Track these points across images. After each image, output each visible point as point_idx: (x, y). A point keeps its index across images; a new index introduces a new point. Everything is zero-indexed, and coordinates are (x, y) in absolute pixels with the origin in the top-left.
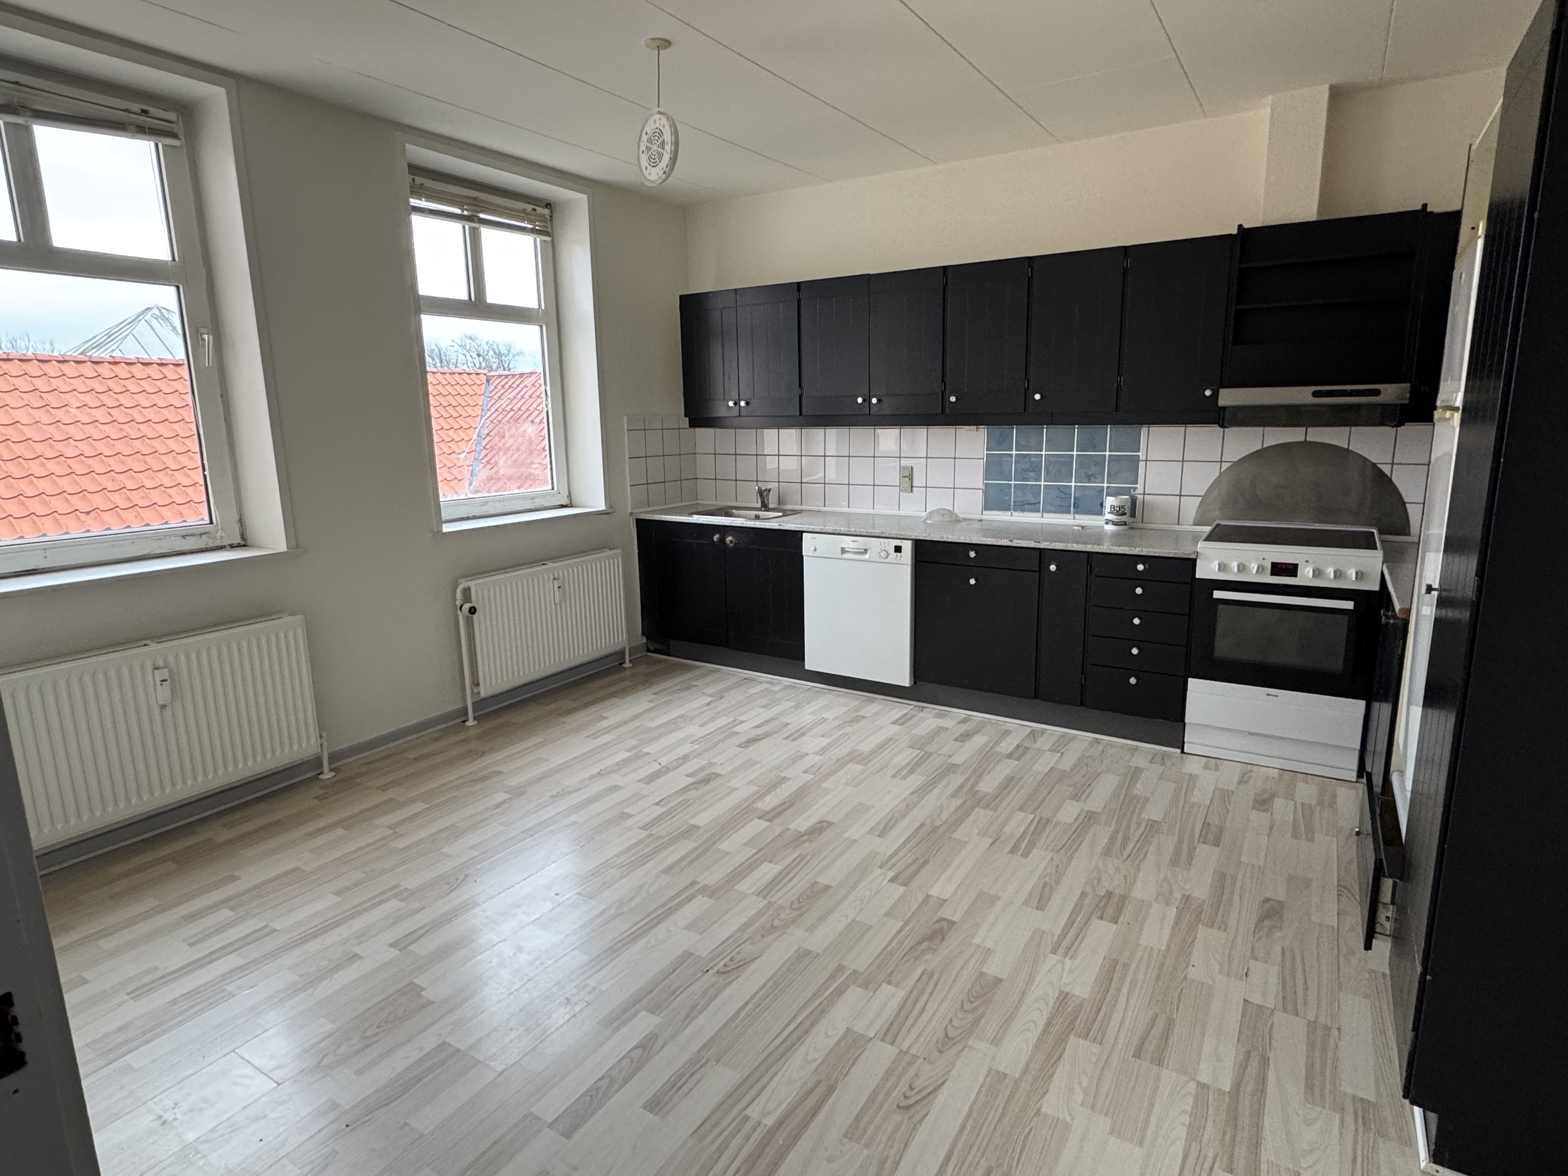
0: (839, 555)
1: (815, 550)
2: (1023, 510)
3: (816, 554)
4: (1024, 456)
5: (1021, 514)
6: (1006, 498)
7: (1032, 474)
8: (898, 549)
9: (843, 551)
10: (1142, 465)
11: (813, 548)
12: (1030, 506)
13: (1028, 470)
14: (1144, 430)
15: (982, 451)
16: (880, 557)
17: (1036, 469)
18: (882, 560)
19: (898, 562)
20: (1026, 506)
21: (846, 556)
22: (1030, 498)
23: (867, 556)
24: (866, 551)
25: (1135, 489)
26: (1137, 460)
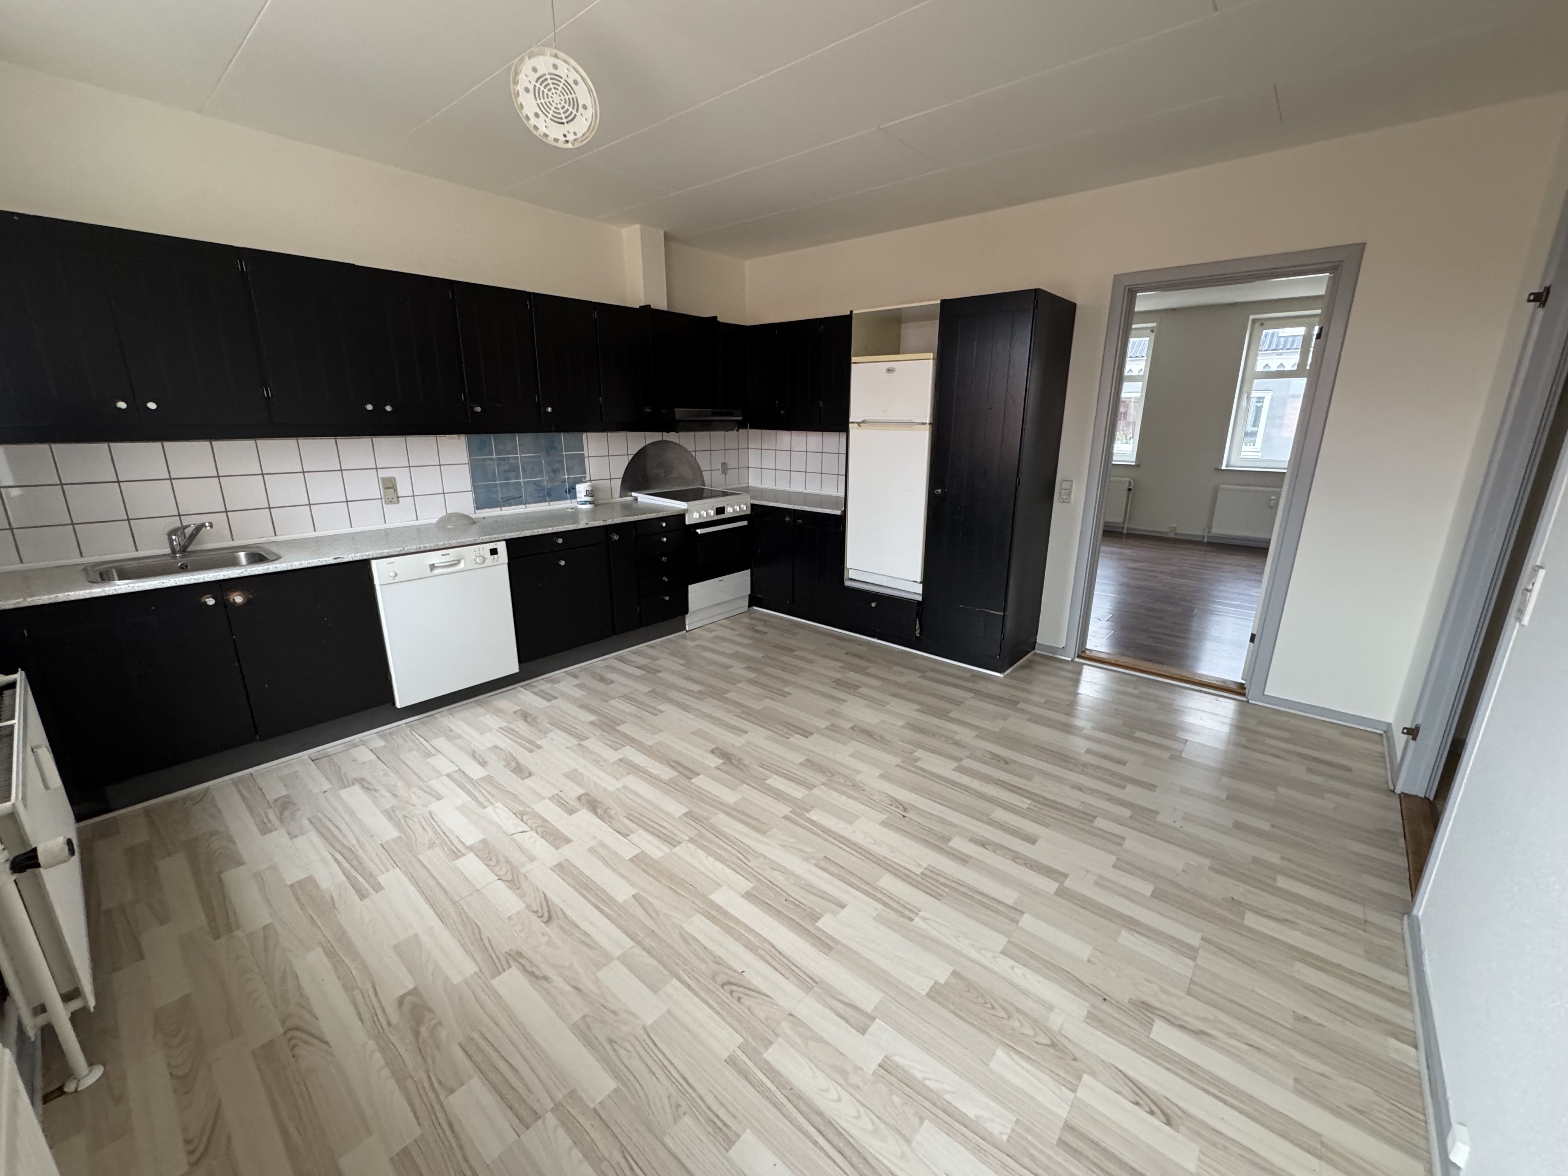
0: (428, 573)
1: (396, 575)
2: (510, 505)
3: (397, 580)
4: (504, 459)
5: (509, 508)
6: (494, 496)
7: (512, 474)
8: (494, 552)
9: (433, 567)
10: (586, 460)
11: (392, 574)
12: (517, 500)
13: (508, 471)
14: (584, 435)
15: (464, 457)
16: (477, 563)
17: (515, 469)
18: (480, 566)
19: (496, 563)
20: (512, 501)
21: (436, 572)
22: (513, 494)
23: (462, 566)
24: (459, 561)
25: (585, 477)
26: (582, 458)
